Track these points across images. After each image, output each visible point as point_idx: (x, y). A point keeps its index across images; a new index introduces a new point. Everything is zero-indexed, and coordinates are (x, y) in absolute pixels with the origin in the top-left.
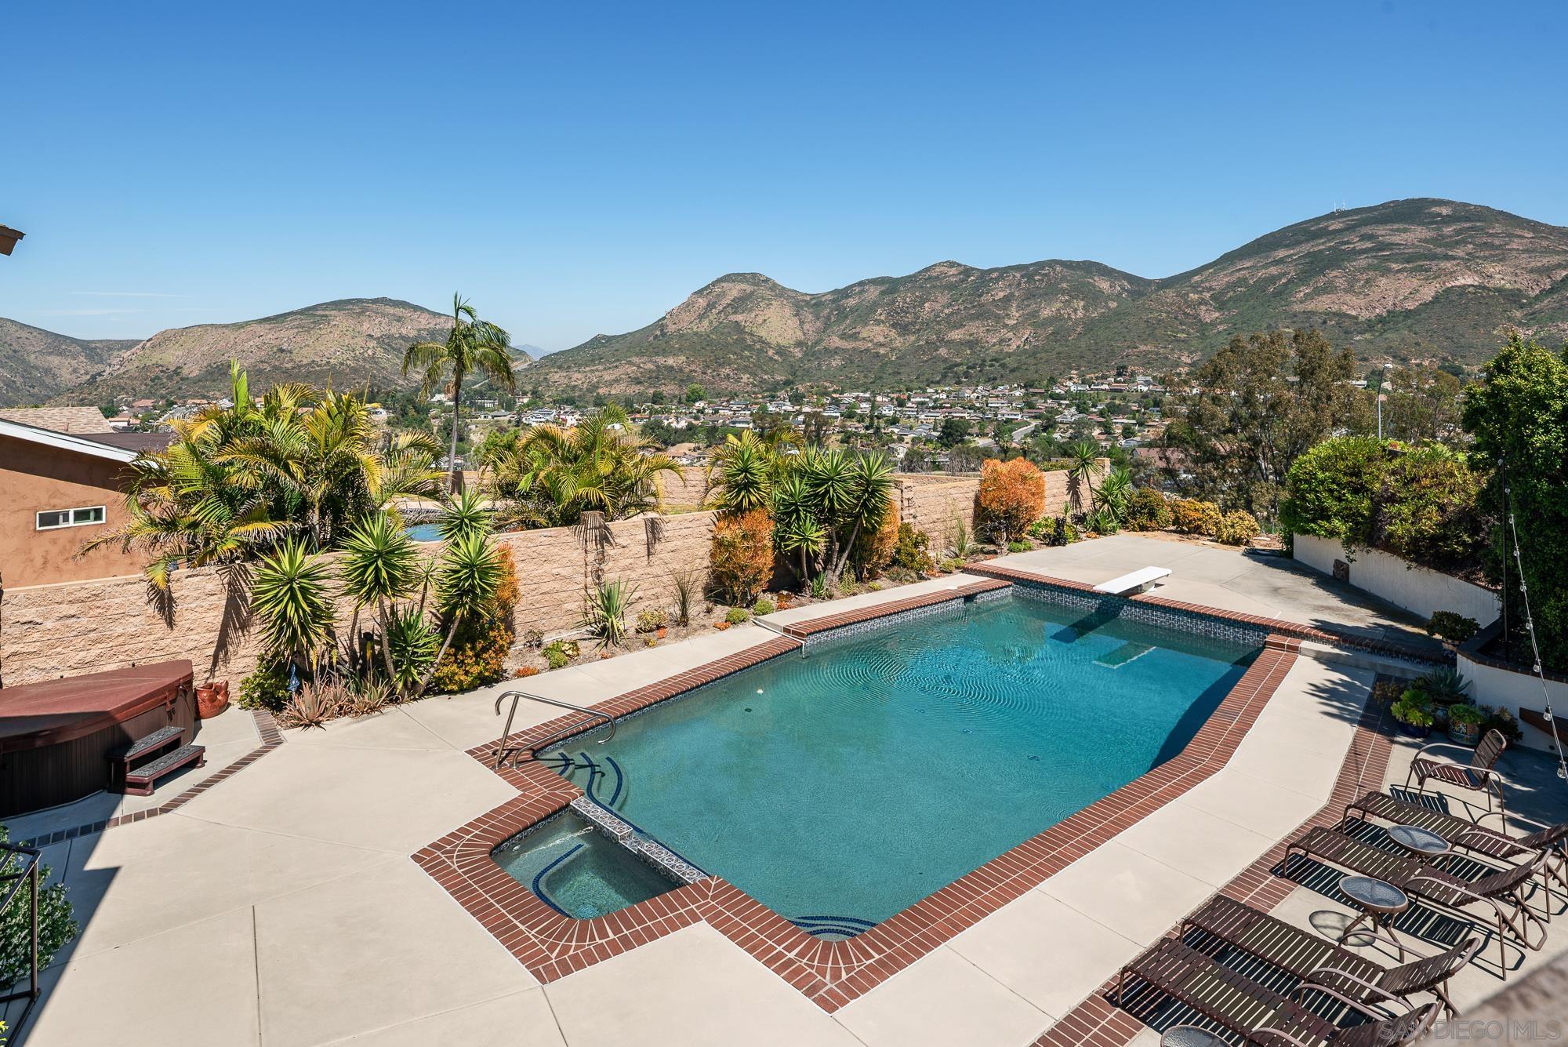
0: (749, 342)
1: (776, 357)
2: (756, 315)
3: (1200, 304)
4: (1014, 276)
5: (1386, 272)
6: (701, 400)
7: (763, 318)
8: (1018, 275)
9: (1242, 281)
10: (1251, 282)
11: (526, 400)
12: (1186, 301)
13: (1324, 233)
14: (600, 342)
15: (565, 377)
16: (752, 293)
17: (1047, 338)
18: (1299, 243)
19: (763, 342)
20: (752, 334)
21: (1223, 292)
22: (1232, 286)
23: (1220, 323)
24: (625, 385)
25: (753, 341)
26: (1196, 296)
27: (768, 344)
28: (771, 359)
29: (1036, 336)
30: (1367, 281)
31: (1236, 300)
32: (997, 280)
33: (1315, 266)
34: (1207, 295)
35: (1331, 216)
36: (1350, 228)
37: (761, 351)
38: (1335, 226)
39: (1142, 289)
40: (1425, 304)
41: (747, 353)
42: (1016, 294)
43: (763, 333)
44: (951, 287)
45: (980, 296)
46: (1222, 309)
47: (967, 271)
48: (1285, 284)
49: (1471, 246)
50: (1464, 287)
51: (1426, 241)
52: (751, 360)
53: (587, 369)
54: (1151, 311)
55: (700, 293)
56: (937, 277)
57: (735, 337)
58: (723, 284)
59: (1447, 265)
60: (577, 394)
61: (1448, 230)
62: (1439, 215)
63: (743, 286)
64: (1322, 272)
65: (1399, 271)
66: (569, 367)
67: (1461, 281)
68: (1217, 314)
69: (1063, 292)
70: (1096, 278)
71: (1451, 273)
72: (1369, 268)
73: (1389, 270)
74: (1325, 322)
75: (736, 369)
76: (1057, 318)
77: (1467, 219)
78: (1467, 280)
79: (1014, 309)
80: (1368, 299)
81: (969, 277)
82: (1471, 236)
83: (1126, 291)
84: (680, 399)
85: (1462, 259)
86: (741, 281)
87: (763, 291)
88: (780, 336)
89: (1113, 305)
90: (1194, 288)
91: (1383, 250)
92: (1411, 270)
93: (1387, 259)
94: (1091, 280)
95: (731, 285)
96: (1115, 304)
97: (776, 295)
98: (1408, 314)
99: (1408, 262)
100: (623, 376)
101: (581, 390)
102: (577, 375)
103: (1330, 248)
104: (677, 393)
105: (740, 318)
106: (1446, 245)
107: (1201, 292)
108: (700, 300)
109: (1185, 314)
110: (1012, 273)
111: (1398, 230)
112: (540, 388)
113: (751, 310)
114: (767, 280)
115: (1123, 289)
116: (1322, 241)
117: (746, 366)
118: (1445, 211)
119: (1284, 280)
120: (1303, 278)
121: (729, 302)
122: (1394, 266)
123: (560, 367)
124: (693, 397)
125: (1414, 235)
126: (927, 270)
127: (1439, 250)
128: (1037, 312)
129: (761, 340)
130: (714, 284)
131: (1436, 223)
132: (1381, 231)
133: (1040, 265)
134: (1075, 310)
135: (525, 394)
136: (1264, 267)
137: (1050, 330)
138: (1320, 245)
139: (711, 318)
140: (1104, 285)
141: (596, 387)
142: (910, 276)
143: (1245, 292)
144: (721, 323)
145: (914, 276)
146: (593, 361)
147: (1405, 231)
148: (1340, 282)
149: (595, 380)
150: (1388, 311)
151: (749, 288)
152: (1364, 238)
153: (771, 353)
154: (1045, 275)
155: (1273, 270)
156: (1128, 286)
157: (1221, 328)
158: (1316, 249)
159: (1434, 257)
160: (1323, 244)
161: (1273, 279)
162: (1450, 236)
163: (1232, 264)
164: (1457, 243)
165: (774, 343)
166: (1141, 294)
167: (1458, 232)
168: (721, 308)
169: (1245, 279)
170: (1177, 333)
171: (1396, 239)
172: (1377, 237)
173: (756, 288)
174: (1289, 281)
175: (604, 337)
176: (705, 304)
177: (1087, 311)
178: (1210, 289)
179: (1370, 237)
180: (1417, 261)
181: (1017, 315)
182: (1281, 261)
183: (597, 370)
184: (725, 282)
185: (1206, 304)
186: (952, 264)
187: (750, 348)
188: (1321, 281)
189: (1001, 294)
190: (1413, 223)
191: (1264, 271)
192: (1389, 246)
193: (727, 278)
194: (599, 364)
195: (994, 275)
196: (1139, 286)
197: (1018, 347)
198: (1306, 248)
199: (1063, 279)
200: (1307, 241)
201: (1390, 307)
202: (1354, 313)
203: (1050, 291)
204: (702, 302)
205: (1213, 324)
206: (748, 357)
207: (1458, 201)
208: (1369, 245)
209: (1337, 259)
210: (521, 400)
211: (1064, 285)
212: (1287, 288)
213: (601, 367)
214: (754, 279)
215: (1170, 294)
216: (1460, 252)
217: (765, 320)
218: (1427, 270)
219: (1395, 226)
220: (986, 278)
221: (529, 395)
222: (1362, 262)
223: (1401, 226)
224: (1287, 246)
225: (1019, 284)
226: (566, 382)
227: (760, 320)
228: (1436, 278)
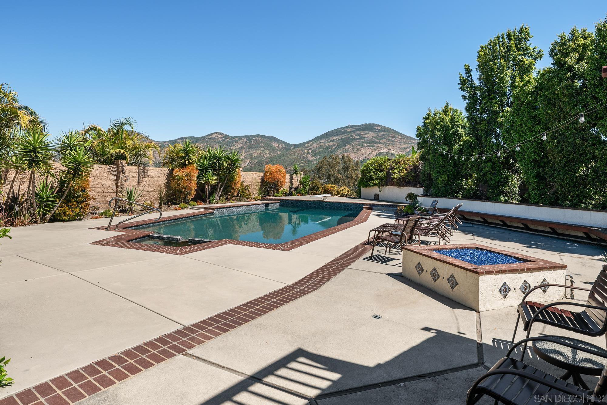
3: (308, 154)
4: (244, 140)
5: (363, 146)
8: (245, 139)
9: (321, 147)
10: (324, 147)
12: (304, 153)
13: (345, 132)
17: (255, 164)
18: (338, 135)
21: (315, 150)
22: (318, 148)
23: (314, 161)
26: (307, 151)
29: (251, 162)
30: (358, 149)
31: (319, 153)
32: (237, 141)
33: (344, 143)
34: (310, 151)
35: (348, 127)
36: (353, 131)
38: (349, 130)
39: (289, 147)
42: (244, 146)
44: (220, 142)
45: (231, 146)
46: (315, 156)
47: (226, 137)
48: (334, 149)
49: (386, 140)
50: (384, 152)
51: (374, 137)
54: (292, 155)
56: (214, 138)
59: (379, 145)
61: (380, 134)
62: (378, 129)
64: (345, 145)
65: (366, 146)
67: (383, 151)
68: (313, 158)
69: (262, 147)
70: (273, 142)
71: (381, 148)
72: (359, 145)
73: (364, 146)
76: (259, 156)
77: (385, 131)
78: (385, 150)
79: (243, 152)
80: (358, 155)
81: (226, 139)
82: (386, 137)
83: (284, 148)
85: (383, 144)
89: (279, 153)
90: (306, 148)
91: (362, 139)
92: (370, 146)
93: (363, 142)
94: (272, 143)
96: (280, 152)
99: (369, 144)
103: (347, 138)
106: (379, 139)
107: (308, 150)
109: (303, 157)
110: (243, 138)
111: (366, 133)
115: (283, 147)
116: (345, 135)
118: (379, 128)
119: (334, 147)
120: (339, 147)
122: (365, 144)
125: (370, 135)
126: (210, 135)
127: (377, 140)
128: (252, 154)
131: (376, 132)
132: (362, 133)
133: (254, 136)
134: (266, 154)
136: (329, 142)
137: (257, 161)
138: (344, 136)
140: (276, 145)
142: (203, 137)
143: (322, 151)
145: (204, 137)
147: (368, 133)
148: (350, 149)
150: (363, 159)
152: (357, 135)
154: (255, 140)
155: (331, 144)
156: (284, 146)
157: (314, 162)
158: (344, 137)
159: (376, 143)
160: (345, 136)
161: (330, 147)
162: (380, 136)
163: (318, 140)
164: (382, 138)
166: (289, 149)
167: (382, 135)
169: (322, 146)
170: (300, 164)
171: (366, 136)
172: (361, 135)
174: (336, 148)
177: (270, 154)
178: (311, 149)
179: (359, 135)
180: (372, 144)
181: (245, 154)
182: (333, 141)
185: (310, 154)
186: (220, 133)
188: (345, 148)
189: (239, 146)
190: (370, 131)
191: (328, 144)
192: (364, 138)
195: (237, 139)
196: (288, 146)
197: (245, 167)
198: (340, 137)
199: (262, 142)
200: (341, 134)
201: (364, 158)
202: (354, 159)
203: (257, 146)
205: (312, 161)
207: (383, 125)
208: (358, 137)
209: (348, 141)
211: (262, 144)
212: (335, 150)
215: (299, 149)
216: (382, 141)
218: (374, 147)
219: (366, 132)
220: (233, 140)
222: (356, 143)
223: (368, 132)
224: (335, 136)
225: (246, 143)
228: (376, 149)
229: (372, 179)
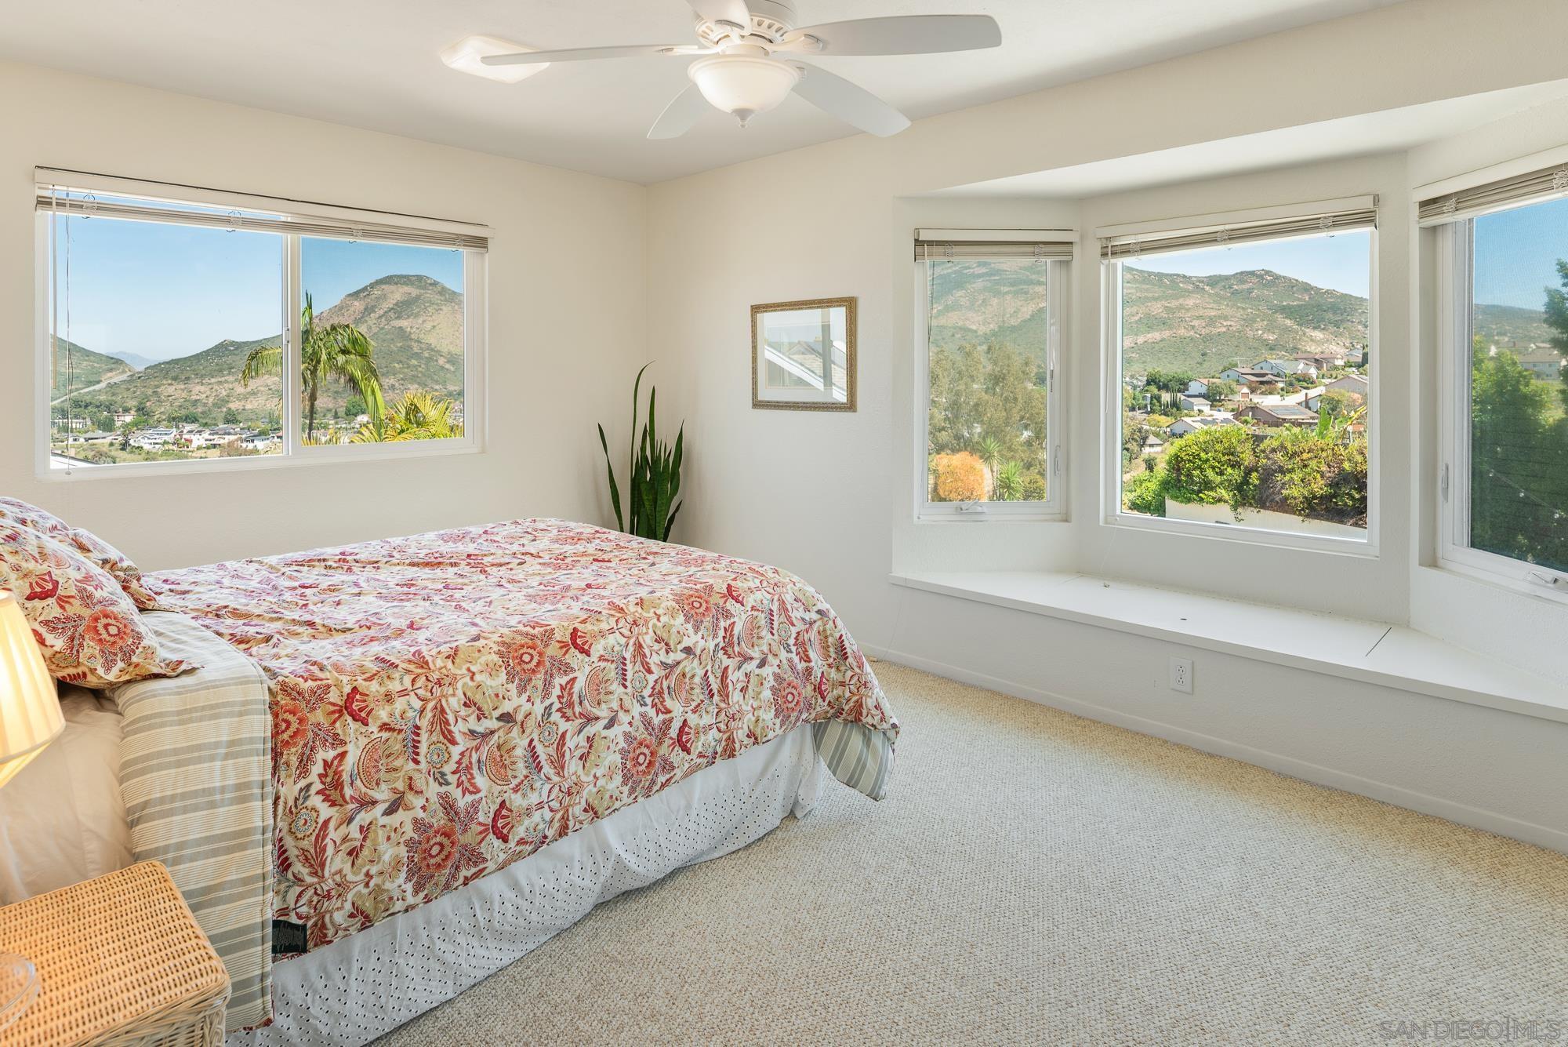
0: (416, 350)
1: (447, 366)
2: (424, 321)
5: (997, 293)
6: (363, 413)
7: (432, 324)
11: (128, 419)
14: (227, 350)
15: (183, 390)
16: (418, 298)
19: (432, 350)
20: (419, 341)
24: (265, 398)
25: (421, 349)
27: (438, 352)
28: (442, 367)
30: (984, 300)
33: (948, 287)
37: (430, 359)
40: (1025, 321)
41: (414, 362)
43: (431, 340)
51: (1025, 269)
52: (420, 369)
53: (213, 380)
55: (355, 295)
57: (399, 345)
58: (383, 287)
60: (200, 410)
63: (407, 289)
65: (1006, 293)
66: (188, 379)
72: (985, 289)
73: (999, 292)
74: (953, 335)
75: (402, 379)
80: (984, 316)
84: (336, 413)
86: (405, 284)
87: (430, 295)
88: (451, 343)
91: (995, 275)
92: (1015, 293)
93: (997, 282)
95: (393, 288)
97: (446, 300)
98: (1013, 329)
99: (1013, 286)
100: (262, 389)
101: (205, 405)
102: (199, 388)
103: (956, 271)
104: (331, 406)
105: (404, 323)
108: (356, 303)
112: (148, 404)
113: (417, 316)
114: (435, 284)
117: (413, 376)
120: (936, 297)
121: (391, 306)
122: (1002, 288)
123: (175, 379)
124: (354, 411)
125: (1016, 263)
127: (1034, 276)
129: (429, 347)
130: (372, 286)
135: (127, 410)
138: (950, 269)
139: (370, 323)
141: (225, 401)
144: (382, 329)
146: (221, 371)
148: (963, 301)
149: (225, 393)
150: (999, 327)
151: (414, 292)
153: (441, 361)
158: (945, 272)
159: (1031, 282)
160: (952, 268)
165: (445, 350)
168: (382, 312)
171: (1005, 266)
172: (990, 264)
173: (422, 291)
175: (232, 343)
176: (362, 308)
179: (985, 264)
180: (1019, 285)
183: (226, 382)
184: (385, 283)
187: (417, 356)
188: (950, 300)
192: (998, 272)
193: (388, 280)
194: (229, 374)
201: (1000, 323)
202: (974, 327)
204: (359, 306)
206: (415, 366)
208: (984, 270)
209: (960, 281)
210: (122, 418)
213: (231, 378)
214: (419, 281)
217: (434, 327)
218: (1026, 293)
221: (133, 412)
222: (979, 284)
226: (184, 395)
227: (428, 325)
228: (1032, 300)
229: (1207, 485)
